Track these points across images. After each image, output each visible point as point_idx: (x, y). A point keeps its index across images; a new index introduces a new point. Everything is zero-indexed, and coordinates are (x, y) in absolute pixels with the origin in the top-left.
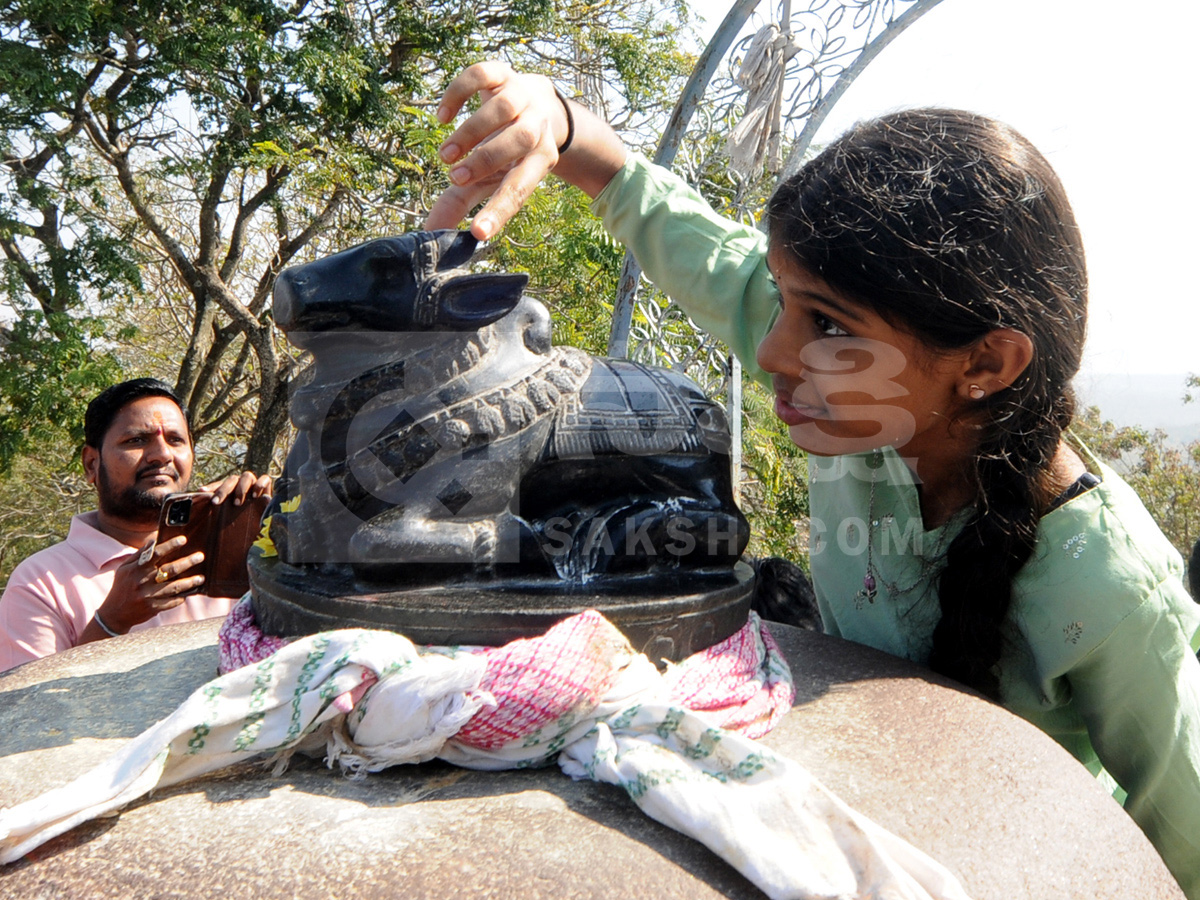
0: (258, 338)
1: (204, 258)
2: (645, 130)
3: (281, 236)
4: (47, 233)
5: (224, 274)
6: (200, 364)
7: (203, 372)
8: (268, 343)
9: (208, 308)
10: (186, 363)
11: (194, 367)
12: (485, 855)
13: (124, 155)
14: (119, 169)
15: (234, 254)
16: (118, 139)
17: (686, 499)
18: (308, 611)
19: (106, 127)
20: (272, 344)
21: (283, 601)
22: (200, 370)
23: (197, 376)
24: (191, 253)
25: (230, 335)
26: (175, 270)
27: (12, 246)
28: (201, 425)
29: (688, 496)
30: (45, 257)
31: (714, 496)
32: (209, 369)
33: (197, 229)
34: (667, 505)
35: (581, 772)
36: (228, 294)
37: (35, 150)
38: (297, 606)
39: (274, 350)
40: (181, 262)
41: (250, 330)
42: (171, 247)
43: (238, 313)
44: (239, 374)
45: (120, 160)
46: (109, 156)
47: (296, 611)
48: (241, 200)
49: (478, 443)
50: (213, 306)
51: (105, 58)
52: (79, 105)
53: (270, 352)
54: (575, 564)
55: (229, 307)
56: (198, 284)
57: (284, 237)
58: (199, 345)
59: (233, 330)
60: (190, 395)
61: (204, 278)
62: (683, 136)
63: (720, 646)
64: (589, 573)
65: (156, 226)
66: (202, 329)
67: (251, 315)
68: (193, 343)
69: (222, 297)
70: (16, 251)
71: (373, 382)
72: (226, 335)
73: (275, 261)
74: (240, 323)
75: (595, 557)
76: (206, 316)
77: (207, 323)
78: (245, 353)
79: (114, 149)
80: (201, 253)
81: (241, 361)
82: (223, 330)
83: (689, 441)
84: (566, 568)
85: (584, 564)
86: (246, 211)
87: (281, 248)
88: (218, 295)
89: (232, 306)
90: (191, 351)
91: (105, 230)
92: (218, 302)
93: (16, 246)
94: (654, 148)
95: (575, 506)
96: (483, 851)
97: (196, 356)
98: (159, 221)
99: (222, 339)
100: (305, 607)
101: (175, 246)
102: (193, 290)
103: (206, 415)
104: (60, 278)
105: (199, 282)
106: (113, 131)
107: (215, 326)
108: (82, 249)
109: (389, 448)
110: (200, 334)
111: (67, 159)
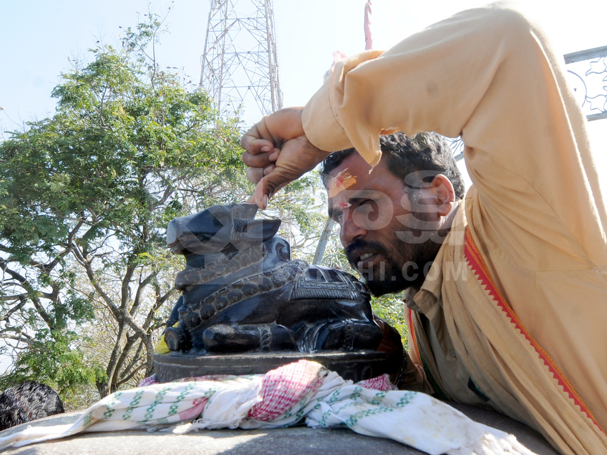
0: (147, 339)
1: (123, 306)
2: (311, 247)
3: (157, 295)
4: (53, 296)
5: (132, 313)
6: (120, 352)
7: (122, 356)
8: (151, 341)
9: (124, 327)
10: (114, 352)
11: (118, 354)
12: (277, 448)
13: (90, 263)
14: (87, 269)
15: (136, 303)
16: (87, 256)
17: (354, 320)
18: (184, 366)
19: (82, 251)
20: (153, 342)
21: (171, 365)
22: (120, 355)
23: (119, 358)
24: (118, 305)
25: (134, 340)
26: (110, 312)
27: (38, 303)
28: (120, 380)
29: (355, 318)
30: (52, 307)
31: (366, 318)
32: (124, 355)
33: (120, 293)
34: (346, 321)
35: (317, 424)
36: (133, 321)
37: (50, 260)
38: (178, 365)
39: (153, 345)
40: (113, 308)
41: (143, 336)
42: (109, 301)
43: (138, 329)
44: (138, 357)
45: (88, 265)
46: (83, 263)
47: (178, 367)
48: (140, 280)
49: (261, 292)
50: (127, 327)
51: (82, 221)
52: (70, 241)
53: (151, 345)
54: (306, 346)
55: (134, 327)
56: (120, 317)
57: (159, 296)
58: (120, 344)
59: (136, 337)
60: (116, 366)
61: (123, 314)
62: (329, 236)
63: (374, 379)
64: (313, 350)
65: (103, 293)
66: (121, 337)
67: (143, 329)
68: (117, 343)
69: (131, 322)
70: (39, 305)
71: (213, 267)
72: (132, 339)
73: (155, 306)
74: (139, 334)
75: (315, 343)
76: (124, 331)
77: (124, 334)
78: (140, 347)
79: (85, 260)
80: (122, 304)
81: (139, 351)
82: (131, 337)
83: (354, 295)
84: (302, 348)
85: (310, 347)
86: (142, 285)
87: (157, 300)
88: (129, 321)
89: (135, 326)
90: (117, 347)
91: (79, 295)
92: (129, 324)
93: (40, 303)
94: (314, 254)
95: (305, 323)
96: (276, 446)
97: (119, 350)
98: (104, 290)
99: (130, 341)
100: (182, 364)
101: (111, 301)
102: (118, 320)
103: (122, 376)
104: (58, 317)
105: (121, 317)
106: (85, 253)
107: (127, 335)
108: (68, 304)
109: (220, 295)
110: (121, 339)
111: (64, 264)
